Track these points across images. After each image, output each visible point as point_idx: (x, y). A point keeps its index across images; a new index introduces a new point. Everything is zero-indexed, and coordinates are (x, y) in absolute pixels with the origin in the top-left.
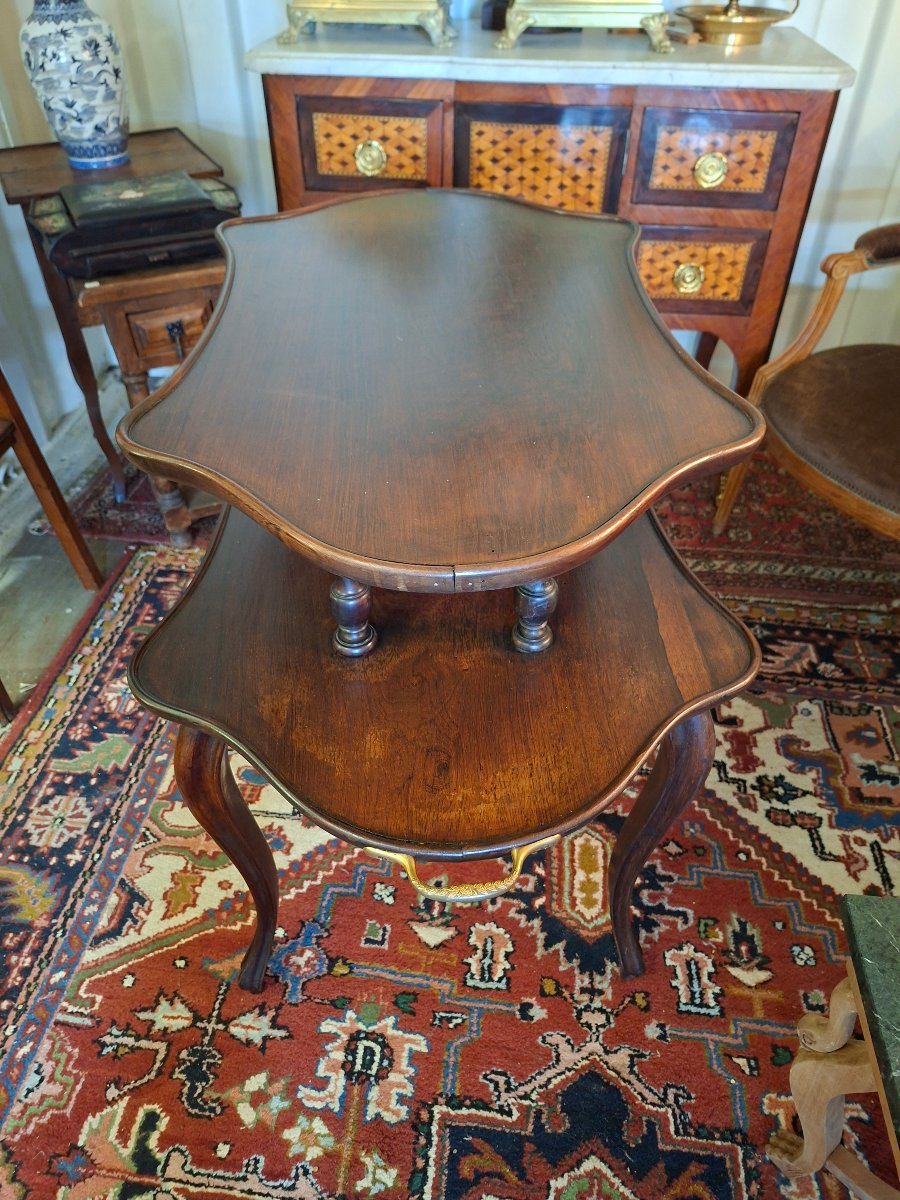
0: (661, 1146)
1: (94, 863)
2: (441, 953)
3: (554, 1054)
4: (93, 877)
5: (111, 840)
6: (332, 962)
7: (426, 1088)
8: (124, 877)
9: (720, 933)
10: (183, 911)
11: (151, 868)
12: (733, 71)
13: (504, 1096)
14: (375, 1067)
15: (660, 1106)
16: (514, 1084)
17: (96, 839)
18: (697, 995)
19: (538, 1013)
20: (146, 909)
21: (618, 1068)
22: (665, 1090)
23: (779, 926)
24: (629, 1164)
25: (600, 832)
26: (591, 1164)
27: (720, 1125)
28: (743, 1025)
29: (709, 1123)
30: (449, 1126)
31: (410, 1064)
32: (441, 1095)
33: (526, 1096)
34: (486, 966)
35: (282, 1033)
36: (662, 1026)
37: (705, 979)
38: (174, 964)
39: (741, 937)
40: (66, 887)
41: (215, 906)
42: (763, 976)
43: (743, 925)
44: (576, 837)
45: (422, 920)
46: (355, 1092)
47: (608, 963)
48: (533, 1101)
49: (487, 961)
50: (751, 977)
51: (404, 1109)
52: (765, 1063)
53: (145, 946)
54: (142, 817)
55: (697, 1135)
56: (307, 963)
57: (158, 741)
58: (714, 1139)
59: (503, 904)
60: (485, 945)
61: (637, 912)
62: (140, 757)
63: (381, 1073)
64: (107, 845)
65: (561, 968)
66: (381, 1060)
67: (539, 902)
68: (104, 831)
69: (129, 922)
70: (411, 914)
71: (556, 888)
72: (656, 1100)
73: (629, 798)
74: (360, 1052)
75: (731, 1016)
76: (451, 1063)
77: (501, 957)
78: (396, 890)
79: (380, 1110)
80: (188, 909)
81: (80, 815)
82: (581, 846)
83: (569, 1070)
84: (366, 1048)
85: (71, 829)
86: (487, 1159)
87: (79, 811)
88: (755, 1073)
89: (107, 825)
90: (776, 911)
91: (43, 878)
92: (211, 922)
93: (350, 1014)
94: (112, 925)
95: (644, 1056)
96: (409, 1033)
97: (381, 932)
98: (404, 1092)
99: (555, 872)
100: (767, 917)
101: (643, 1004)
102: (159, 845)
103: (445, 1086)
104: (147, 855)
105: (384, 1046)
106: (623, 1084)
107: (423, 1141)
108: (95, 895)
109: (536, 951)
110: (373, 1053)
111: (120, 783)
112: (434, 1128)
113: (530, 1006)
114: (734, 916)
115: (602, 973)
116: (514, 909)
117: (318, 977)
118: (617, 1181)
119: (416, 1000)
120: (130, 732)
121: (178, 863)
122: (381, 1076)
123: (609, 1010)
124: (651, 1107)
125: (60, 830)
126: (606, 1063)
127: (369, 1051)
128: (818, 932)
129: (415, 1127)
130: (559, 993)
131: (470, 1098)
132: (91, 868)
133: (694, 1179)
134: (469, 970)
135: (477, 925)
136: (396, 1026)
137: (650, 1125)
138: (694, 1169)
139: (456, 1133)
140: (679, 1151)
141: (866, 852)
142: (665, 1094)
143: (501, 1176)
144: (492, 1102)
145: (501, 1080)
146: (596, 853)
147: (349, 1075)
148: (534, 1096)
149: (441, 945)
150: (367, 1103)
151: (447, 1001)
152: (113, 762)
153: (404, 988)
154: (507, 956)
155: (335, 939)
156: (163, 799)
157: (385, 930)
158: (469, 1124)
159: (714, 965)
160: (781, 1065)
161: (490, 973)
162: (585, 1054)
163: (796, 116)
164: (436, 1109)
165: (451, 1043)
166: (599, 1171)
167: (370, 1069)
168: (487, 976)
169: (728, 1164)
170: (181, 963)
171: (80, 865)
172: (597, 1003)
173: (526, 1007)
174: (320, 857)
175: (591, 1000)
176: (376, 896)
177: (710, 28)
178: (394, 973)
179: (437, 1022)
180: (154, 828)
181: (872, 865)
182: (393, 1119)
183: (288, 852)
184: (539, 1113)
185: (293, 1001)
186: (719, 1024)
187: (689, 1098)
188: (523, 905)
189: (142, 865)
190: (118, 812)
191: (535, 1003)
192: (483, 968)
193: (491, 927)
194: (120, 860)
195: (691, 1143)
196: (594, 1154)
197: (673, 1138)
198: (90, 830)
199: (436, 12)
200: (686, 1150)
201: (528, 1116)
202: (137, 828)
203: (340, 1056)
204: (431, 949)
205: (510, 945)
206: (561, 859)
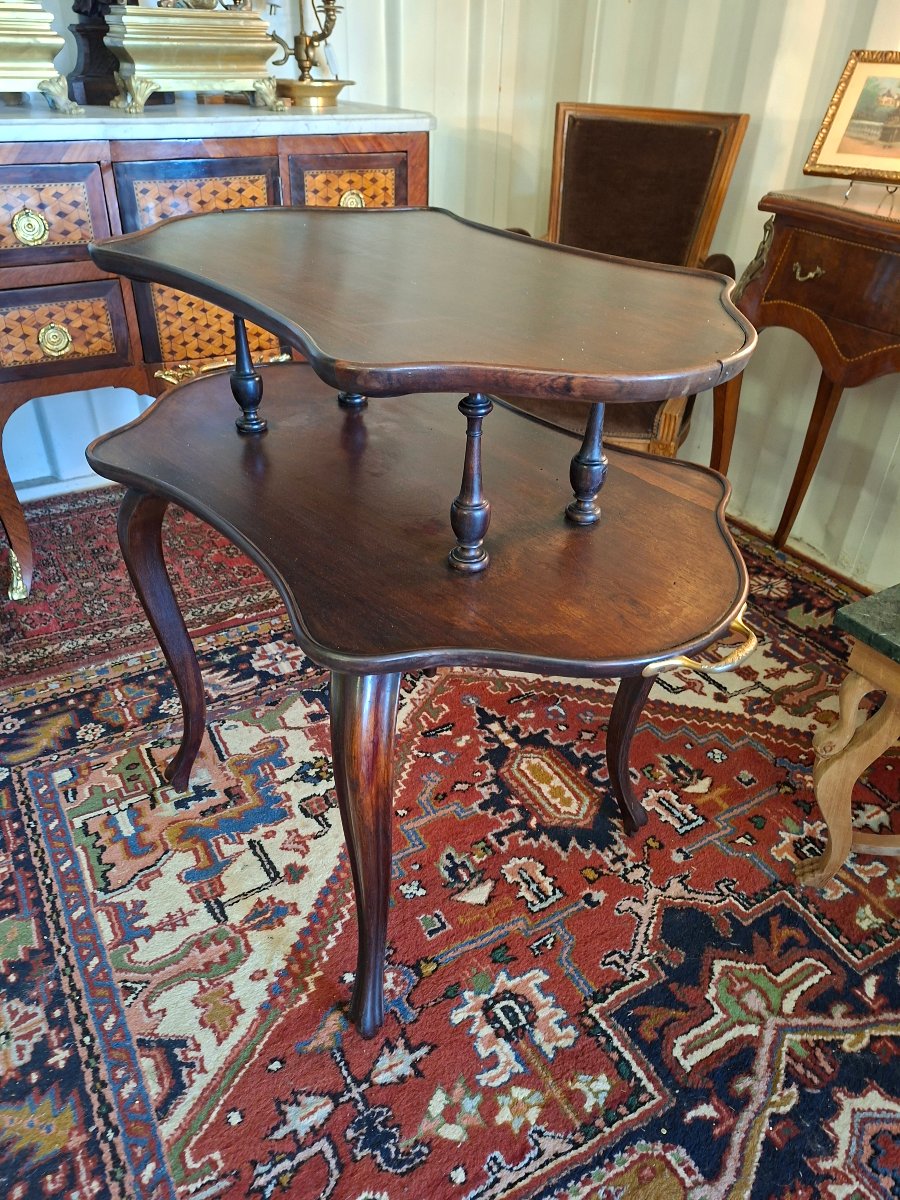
0: (745, 924)
1: (90, 1048)
2: (495, 903)
3: (634, 915)
4: (102, 1060)
5: (90, 1016)
6: (417, 968)
7: (571, 1003)
8: (139, 1037)
9: (661, 771)
10: (235, 1022)
11: (164, 1011)
12: (353, 119)
13: (628, 967)
14: (521, 1017)
15: (724, 900)
16: (627, 954)
17: (70, 1025)
18: (682, 818)
19: (599, 896)
20: (192, 1047)
21: (680, 895)
22: (718, 888)
23: (688, 746)
24: (739, 949)
25: (532, 752)
26: (718, 966)
27: (765, 886)
28: (723, 818)
29: (757, 889)
30: (611, 1015)
31: (545, 996)
32: (585, 999)
33: (641, 956)
34: (535, 890)
35: (425, 1050)
36: (680, 851)
37: (677, 805)
38: (270, 1071)
39: (674, 767)
40: (75, 1090)
41: (266, 997)
42: (707, 782)
43: (668, 758)
44: (519, 765)
45: (460, 890)
46: (524, 1046)
47: (613, 833)
48: (648, 956)
49: (534, 886)
50: (702, 786)
51: (570, 1029)
52: (755, 832)
53: (223, 1078)
54: (107, 976)
55: (758, 901)
56: (395, 982)
57: (59, 902)
58: (768, 897)
59: (509, 840)
60: (522, 877)
61: (601, 789)
62: (51, 925)
63: (530, 1018)
64: (90, 1023)
65: (587, 857)
66: (522, 1008)
67: (533, 823)
68: (73, 1013)
69: (185, 1071)
70: (448, 891)
71: (536, 807)
72: (719, 898)
73: (532, 719)
74: (501, 1015)
75: (712, 818)
76: (573, 973)
77: (541, 877)
78: (420, 881)
79: (553, 1044)
80: (238, 1018)
81: (27, 1017)
82: (528, 768)
83: (652, 918)
84: (503, 1009)
85: (28, 1036)
86: (656, 1016)
87: (21, 1013)
88: (754, 841)
89: (71, 1006)
90: (680, 738)
91: (37, 1100)
92: (272, 1013)
93: (467, 994)
94: (167, 1086)
95: (687, 876)
96: (524, 974)
97: (435, 919)
98: (559, 1017)
99: (526, 796)
100: (678, 745)
101: (656, 845)
102: (150, 987)
103: (583, 991)
104: (146, 1004)
105: (515, 997)
106: (691, 902)
107: (603, 1040)
108: (120, 1073)
109: (560, 857)
110: (511, 1009)
111: (51, 961)
112: (603, 1025)
113: (590, 895)
114: (660, 756)
115: (616, 842)
116: (520, 839)
117: (415, 987)
118: (741, 964)
119: (508, 948)
120: (15, 910)
121: (191, 988)
122: (532, 1020)
123: (640, 863)
124: (719, 904)
125: (14, 1045)
126: (669, 897)
127: (506, 1010)
128: (712, 737)
129: (590, 1035)
130: (601, 874)
131: (606, 986)
132: (91, 1054)
133: (779, 927)
134: (527, 901)
135: (504, 866)
136: (510, 978)
137: (728, 915)
138: (774, 922)
139: (620, 1016)
140: (758, 918)
141: (694, 676)
142: (720, 890)
143: (673, 1020)
144: (623, 977)
145: (616, 957)
146: (541, 768)
147: (508, 1038)
148: (646, 952)
149: (490, 899)
150: (539, 1047)
151: (531, 932)
152: (20, 947)
153: (492, 946)
154: (544, 873)
155: (402, 949)
156: (115, 946)
157: (436, 916)
158: (622, 1003)
159: (675, 793)
160: (763, 828)
161: (543, 893)
162: (652, 901)
163: (405, 154)
164: (592, 1011)
165: (560, 959)
166: (726, 967)
167: (520, 1021)
168: (542, 896)
169: (788, 905)
170: (276, 1065)
171: (73, 1061)
172: (630, 865)
173: (588, 898)
174: (330, 898)
175: (624, 864)
176: (408, 896)
177: (297, 93)
178: (473, 941)
179: (537, 952)
180: (131, 976)
181: (705, 683)
182: (570, 1042)
183: (297, 912)
184: (659, 960)
185: (411, 1019)
186: (709, 826)
187: (734, 883)
188: (524, 832)
189: (150, 1015)
190: (73, 988)
191: (591, 891)
192: (534, 893)
193: (515, 861)
194: (120, 1026)
195: (758, 909)
196: (714, 959)
197: (748, 915)
198: (52, 1023)
199: (59, 79)
200: (760, 915)
201: (654, 968)
202: (111, 989)
203: (488, 1030)
204: (486, 906)
205: (539, 865)
206: (522, 785)
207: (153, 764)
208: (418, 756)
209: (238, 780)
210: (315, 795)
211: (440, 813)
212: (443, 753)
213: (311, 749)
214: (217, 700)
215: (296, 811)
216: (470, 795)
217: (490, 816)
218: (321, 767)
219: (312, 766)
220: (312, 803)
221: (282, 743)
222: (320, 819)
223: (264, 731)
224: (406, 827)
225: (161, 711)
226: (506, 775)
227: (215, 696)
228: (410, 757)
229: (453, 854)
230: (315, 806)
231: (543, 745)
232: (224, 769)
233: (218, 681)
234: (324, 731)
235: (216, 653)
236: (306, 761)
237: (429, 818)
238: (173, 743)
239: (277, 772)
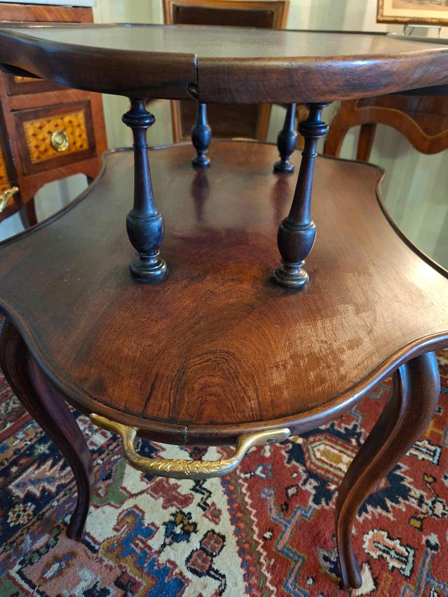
2: (381, 583)
19: (433, 539)
25: (315, 441)
36: (445, 477)
37: (419, 443)
44: (315, 456)
47: (403, 483)
49: (393, 553)
60: (380, 549)
65: (404, 510)
75: (442, 444)
77: (391, 543)
82: (322, 455)
99: (336, 479)
101: (431, 479)
109: (388, 519)
113: (428, 541)
115: (410, 489)
123: (434, 498)
130: (420, 520)
134: (398, 569)
135: (363, 547)
146: (329, 451)
149: (375, 580)
154: (390, 538)
161: (401, 556)
168: (403, 559)
172: (430, 502)
173: (429, 544)
175: (427, 504)
186: (446, 451)
191: (426, 537)
192: (398, 559)
193: (367, 538)
204: (377, 589)
205: (382, 533)
206: (328, 471)
207: (33, 586)
208: (246, 478)
209: (120, 567)
210: (193, 551)
211: (294, 521)
212: (260, 468)
213: (164, 508)
214: (57, 493)
215: (188, 575)
216: (301, 495)
217: (326, 507)
218: (182, 522)
219: (173, 524)
220: (196, 560)
221: (137, 512)
222: (212, 573)
223: (115, 507)
224: (280, 547)
225: (12, 525)
226: (312, 467)
227: (53, 489)
228: (240, 481)
229: (327, 555)
230: (199, 561)
231: (318, 433)
232: (101, 561)
233: (48, 474)
234: (164, 486)
235: (32, 448)
236: (167, 520)
237: (289, 530)
238: (40, 555)
239: (150, 542)
